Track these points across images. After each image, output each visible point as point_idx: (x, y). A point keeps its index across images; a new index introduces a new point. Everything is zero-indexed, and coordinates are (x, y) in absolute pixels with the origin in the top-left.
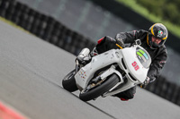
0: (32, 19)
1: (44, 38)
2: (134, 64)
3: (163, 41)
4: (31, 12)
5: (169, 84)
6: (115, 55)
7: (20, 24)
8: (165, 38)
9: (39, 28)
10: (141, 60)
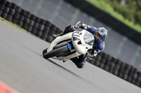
4: (32, 17)
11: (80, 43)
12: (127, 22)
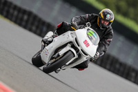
0: (16, 13)
1: (25, 27)
2: (85, 42)
3: (110, 23)
4: (15, 7)
5: (121, 64)
6: (70, 35)
7: (7, 17)
8: (112, 21)
9: (22, 19)
10: (91, 39)
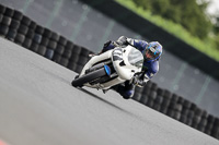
11: (122, 64)
12: (140, 11)
